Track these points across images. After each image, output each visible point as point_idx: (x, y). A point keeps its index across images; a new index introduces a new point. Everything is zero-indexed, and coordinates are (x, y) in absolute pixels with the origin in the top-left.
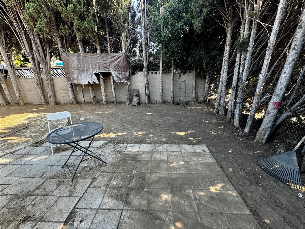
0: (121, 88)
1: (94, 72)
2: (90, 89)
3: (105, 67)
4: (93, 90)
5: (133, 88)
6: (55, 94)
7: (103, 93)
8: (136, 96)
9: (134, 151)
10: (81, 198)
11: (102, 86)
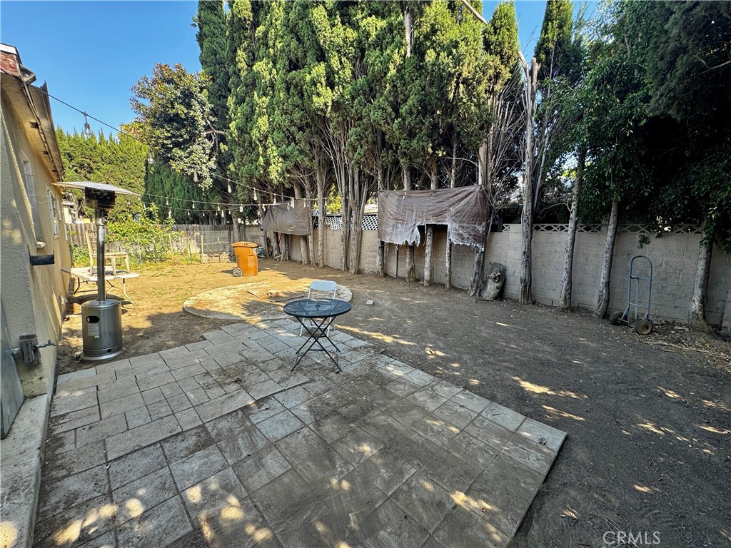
0: (468, 258)
1: (418, 224)
2: (408, 253)
3: (438, 215)
4: (412, 256)
5: (494, 259)
6: (360, 256)
7: (427, 265)
8: (495, 278)
9: (395, 373)
10: (285, 390)
11: (428, 250)
